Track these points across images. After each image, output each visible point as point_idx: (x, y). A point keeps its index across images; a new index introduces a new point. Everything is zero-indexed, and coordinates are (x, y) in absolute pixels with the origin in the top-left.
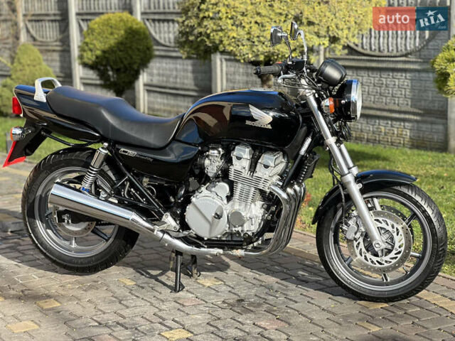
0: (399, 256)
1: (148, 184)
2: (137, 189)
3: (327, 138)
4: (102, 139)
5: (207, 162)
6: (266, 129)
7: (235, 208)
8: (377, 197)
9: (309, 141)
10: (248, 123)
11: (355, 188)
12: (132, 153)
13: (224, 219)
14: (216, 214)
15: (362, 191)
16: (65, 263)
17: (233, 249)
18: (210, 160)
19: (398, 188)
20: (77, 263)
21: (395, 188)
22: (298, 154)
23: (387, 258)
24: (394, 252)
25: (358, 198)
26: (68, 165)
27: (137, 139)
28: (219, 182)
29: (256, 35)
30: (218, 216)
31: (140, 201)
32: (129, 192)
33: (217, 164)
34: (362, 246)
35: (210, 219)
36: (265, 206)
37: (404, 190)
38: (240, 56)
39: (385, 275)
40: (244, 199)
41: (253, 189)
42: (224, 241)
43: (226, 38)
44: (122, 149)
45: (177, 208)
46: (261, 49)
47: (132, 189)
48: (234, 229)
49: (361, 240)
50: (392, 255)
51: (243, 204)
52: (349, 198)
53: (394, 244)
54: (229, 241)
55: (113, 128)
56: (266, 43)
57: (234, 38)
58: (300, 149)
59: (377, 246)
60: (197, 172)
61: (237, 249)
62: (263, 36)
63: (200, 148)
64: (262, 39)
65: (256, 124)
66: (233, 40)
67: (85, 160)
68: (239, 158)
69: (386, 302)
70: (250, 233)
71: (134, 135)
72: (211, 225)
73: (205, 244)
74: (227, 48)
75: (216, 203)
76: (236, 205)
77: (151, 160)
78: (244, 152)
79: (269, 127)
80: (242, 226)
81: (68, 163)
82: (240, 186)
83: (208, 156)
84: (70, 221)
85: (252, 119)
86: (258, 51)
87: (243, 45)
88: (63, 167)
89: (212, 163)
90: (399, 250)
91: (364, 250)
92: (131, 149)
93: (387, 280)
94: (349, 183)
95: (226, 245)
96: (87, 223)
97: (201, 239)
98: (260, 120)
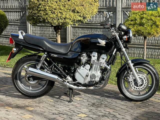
0: (145, 86)
1: (61, 66)
2: (57, 68)
3: (123, 49)
4: (44, 51)
5: (82, 58)
6: (103, 46)
7: (93, 73)
8: (137, 68)
9: (115, 50)
10: (98, 44)
11: (132, 65)
12: (55, 56)
13: (89, 77)
14: (86, 75)
15: (134, 66)
16: (29, 95)
17: (89, 87)
18: (83, 57)
19: (145, 64)
20: (33, 95)
21: (144, 64)
22: (112, 54)
23: (141, 87)
24: (144, 85)
25: (133, 68)
26: (30, 61)
27: (58, 51)
28: (86, 64)
29: (59, 17)
30: (87, 76)
31: (58, 72)
32: (54, 69)
33: (85, 58)
34: (133, 83)
35: (84, 77)
36: (101, 72)
37: (147, 65)
38: (53, 23)
39: (140, 93)
40: (96, 70)
41: (99, 66)
42: (87, 84)
43: (49, 17)
44: (52, 55)
45: (72, 74)
46: (61, 21)
47: (55, 68)
48: (92, 80)
49: (133, 82)
50: (143, 86)
51: (95, 71)
52: (130, 68)
53: (144, 82)
54: (89, 84)
55: (49, 47)
56: (63, 19)
57: (52, 17)
58: (113, 53)
59: (139, 83)
60: (78, 61)
61: (91, 87)
62: (62, 17)
63: (79, 53)
64: (62, 18)
65: (100, 45)
66: (51, 18)
67: (36, 59)
68: (94, 56)
69: (140, 101)
70: (97, 81)
71: (56, 49)
72: (85, 79)
73: (82, 86)
74: (49, 21)
75: (86, 72)
76: (93, 72)
77: (63, 58)
78: (96, 54)
79: (105, 46)
80: (95, 79)
81: (30, 60)
82: (94, 65)
83: (82, 56)
84: (32, 80)
85: (99, 43)
86: (60, 22)
87: (55, 20)
88: (28, 61)
89: (84, 58)
90: (145, 84)
91: (134, 85)
92: (55, 55)
93: (140, 94)
94: (130, 63)
95: (88, 85)
96: (37, 81)
97: (80, 84)
98: (102, 43)
